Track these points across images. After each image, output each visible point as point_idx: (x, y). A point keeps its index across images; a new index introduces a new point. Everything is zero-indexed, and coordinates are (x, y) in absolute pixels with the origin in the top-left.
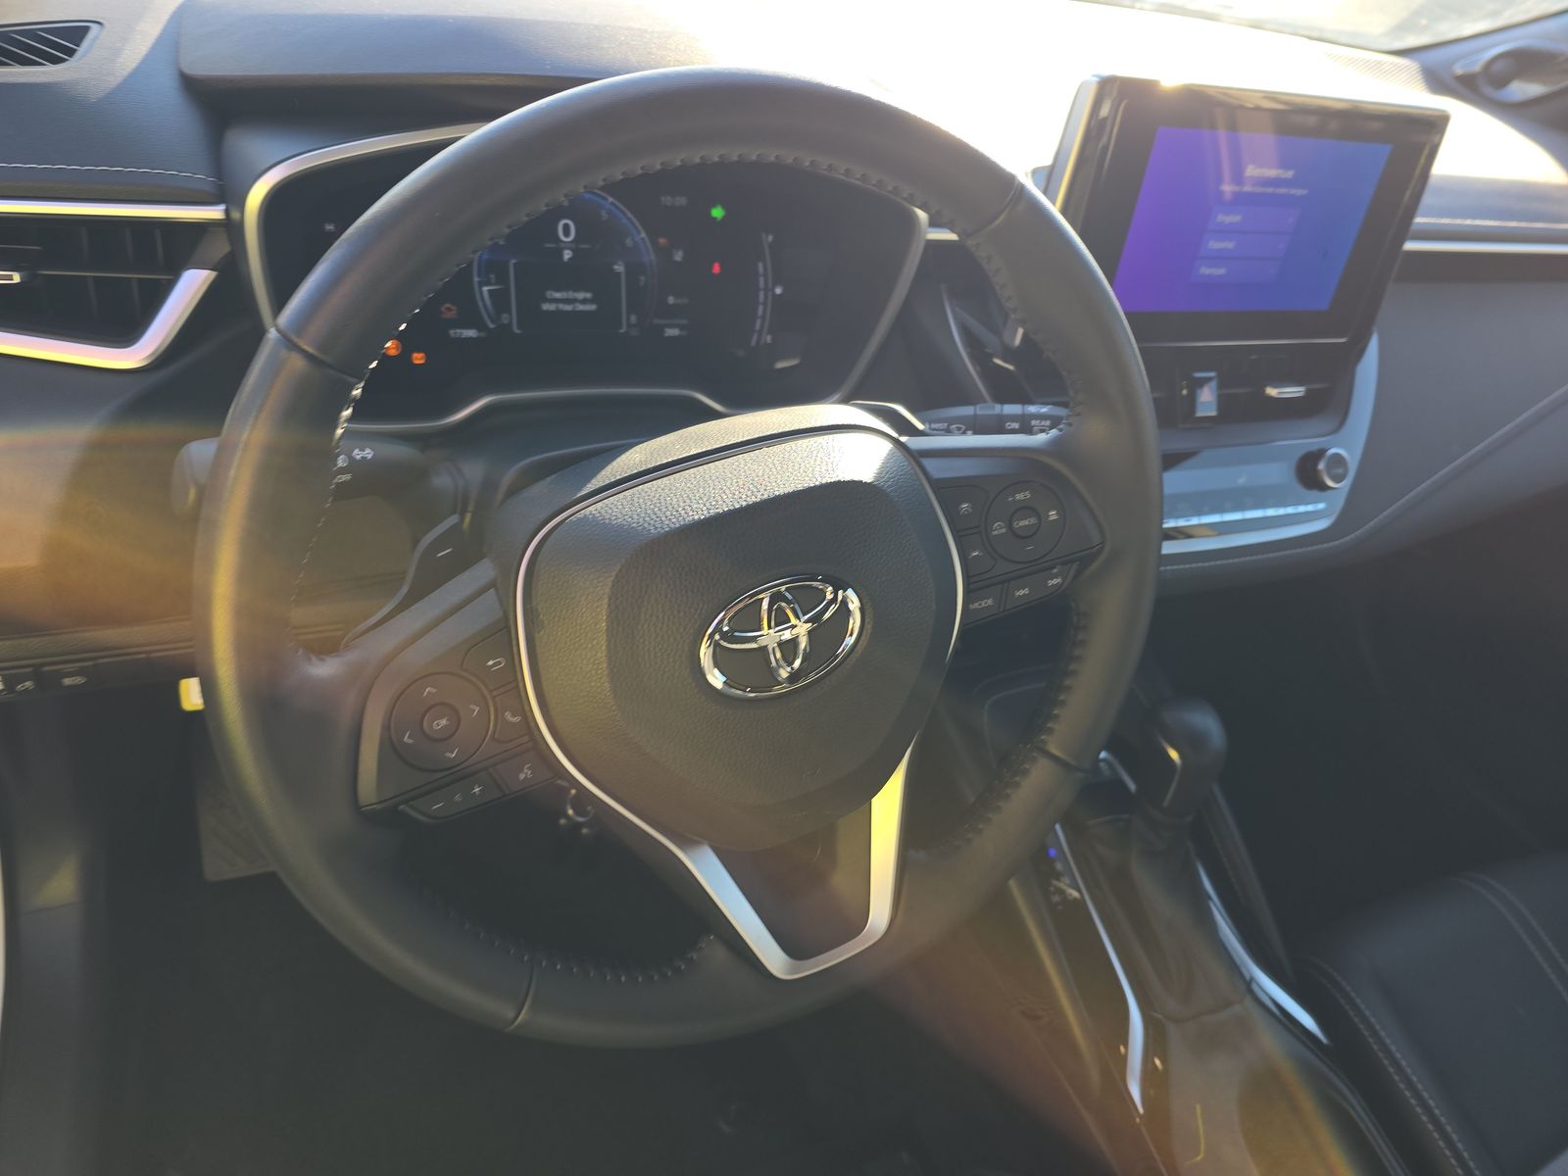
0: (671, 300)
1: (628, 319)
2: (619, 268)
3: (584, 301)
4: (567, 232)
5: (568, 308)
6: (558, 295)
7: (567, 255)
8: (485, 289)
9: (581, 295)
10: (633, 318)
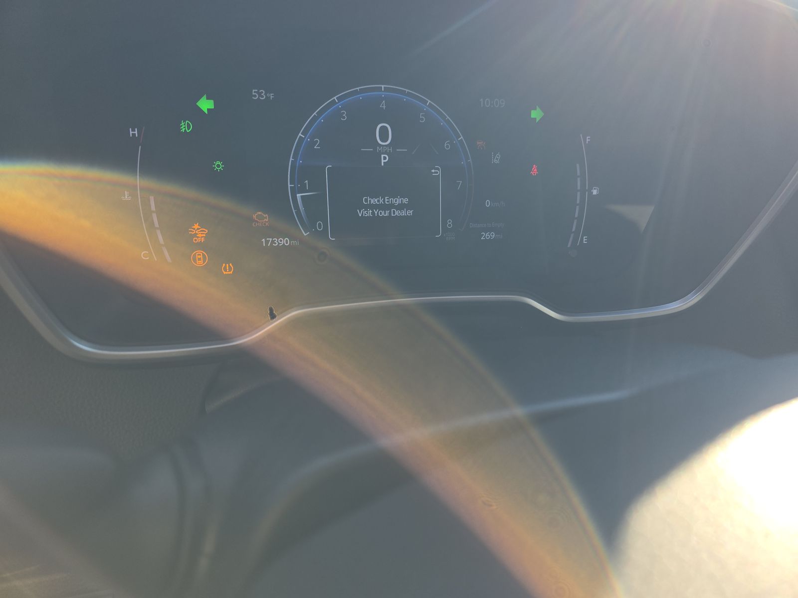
0: (488, 203)
1: (445, 223)
2: (437, 172)
3: (401, 207)
4: (384, 137)
5: (384, 214)
6: (374, 201)
7: (384, 159)
8: (299, 195)
9: (398, 201)
10: (450, 222)
